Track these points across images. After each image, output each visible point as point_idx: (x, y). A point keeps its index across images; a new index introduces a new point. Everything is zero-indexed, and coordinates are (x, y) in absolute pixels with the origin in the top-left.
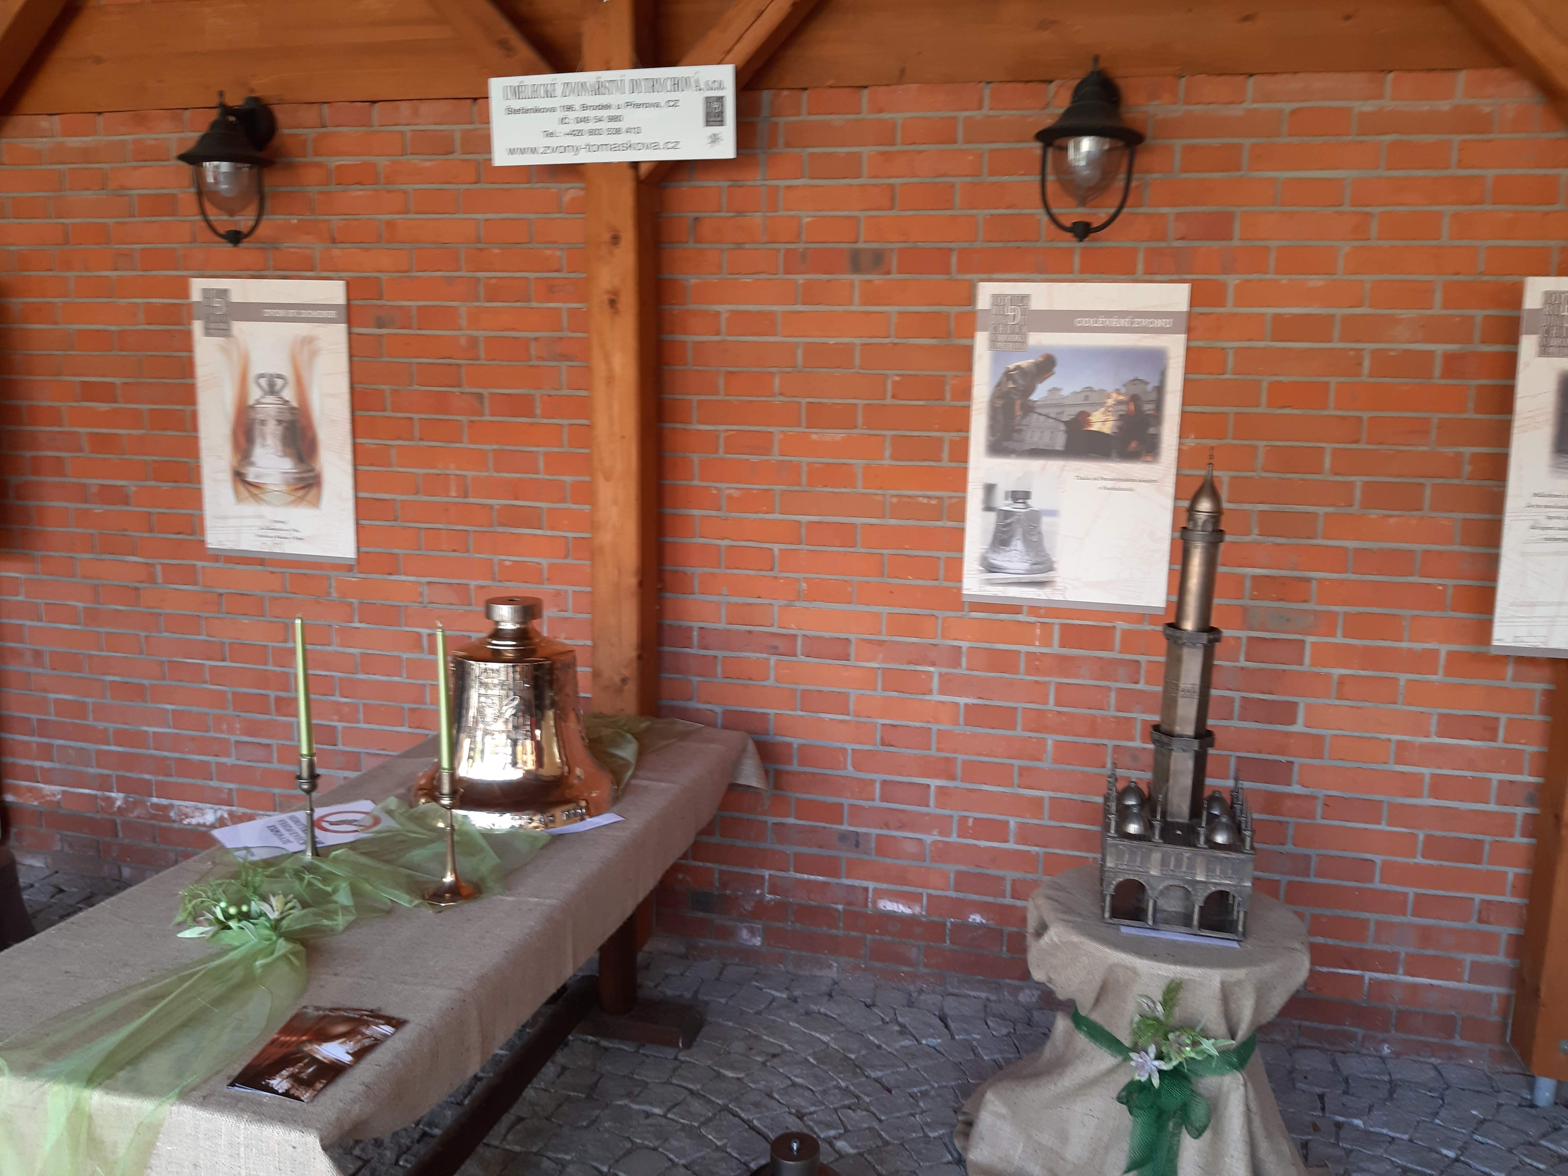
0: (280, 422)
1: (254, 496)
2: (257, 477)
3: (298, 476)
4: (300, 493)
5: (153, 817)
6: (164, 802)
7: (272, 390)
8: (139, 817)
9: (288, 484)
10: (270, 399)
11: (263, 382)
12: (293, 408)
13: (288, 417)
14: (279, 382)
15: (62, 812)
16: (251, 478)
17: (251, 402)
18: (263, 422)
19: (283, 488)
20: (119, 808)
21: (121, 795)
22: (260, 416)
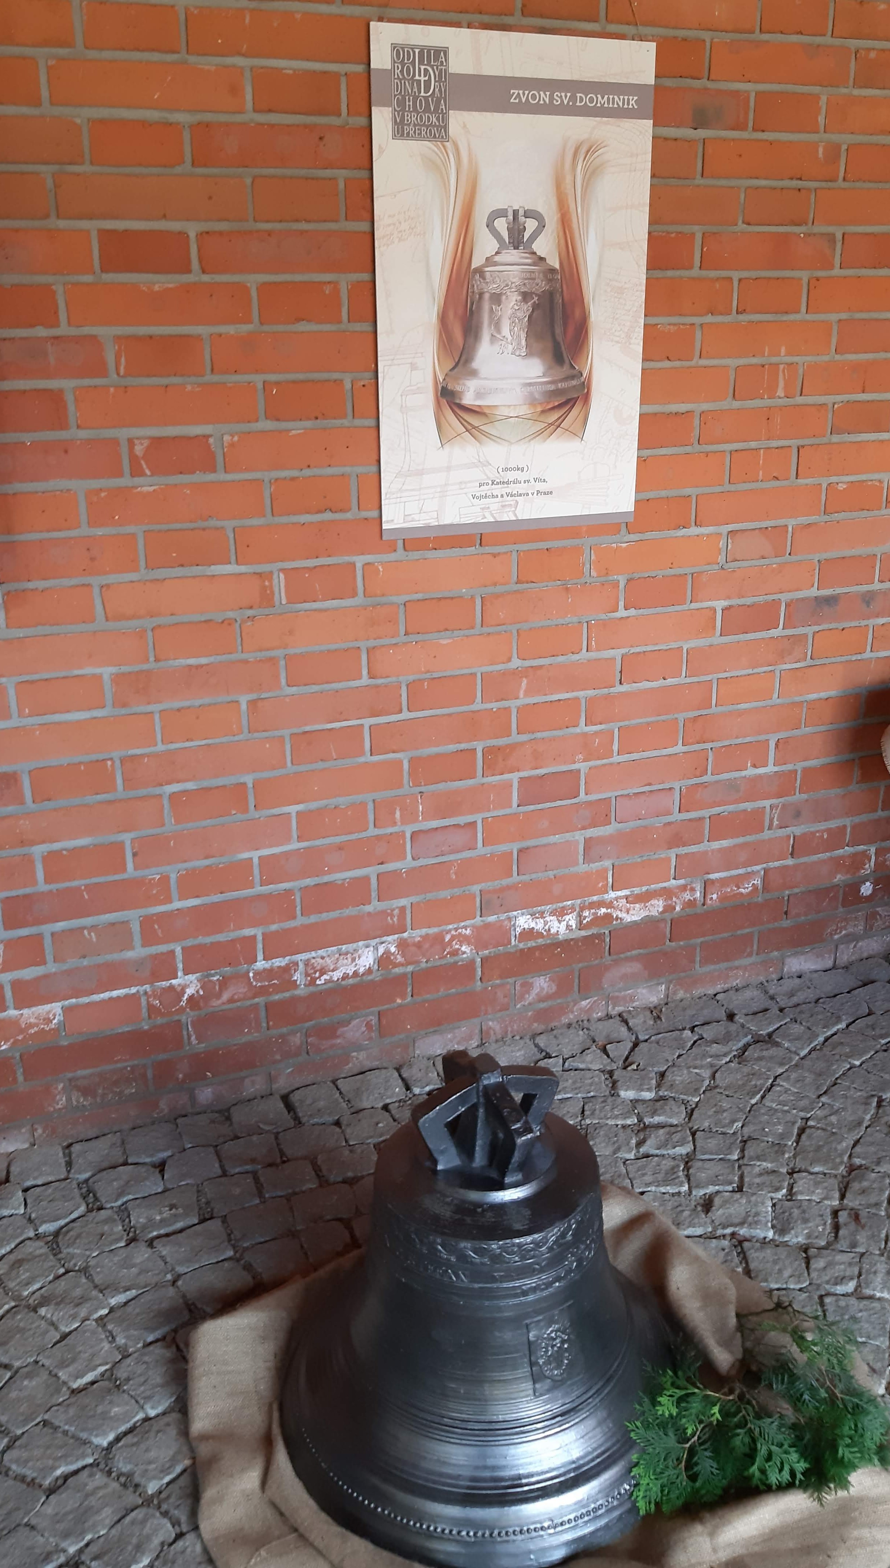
0: (526, 296)
1: (471, 429)
2: (479, 395)
3: (552, 387)
4: (554, 417)
5: (262, 991)
6: (279, 962)
7: (516, 239)
8: (231, 1001)
9: (532, 402)
10: (512, 255)
11: (501, 225)
12: (553, 271)
13: (543, 286)
14: (531, 225)
15: (65, 1043)
16: (468, 399)
17: (476, 263)
18: (497, 298)
19: (524, 410)
20: (191, 998)
21: (192, 977)
22: (492, 287)
